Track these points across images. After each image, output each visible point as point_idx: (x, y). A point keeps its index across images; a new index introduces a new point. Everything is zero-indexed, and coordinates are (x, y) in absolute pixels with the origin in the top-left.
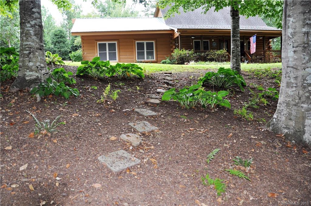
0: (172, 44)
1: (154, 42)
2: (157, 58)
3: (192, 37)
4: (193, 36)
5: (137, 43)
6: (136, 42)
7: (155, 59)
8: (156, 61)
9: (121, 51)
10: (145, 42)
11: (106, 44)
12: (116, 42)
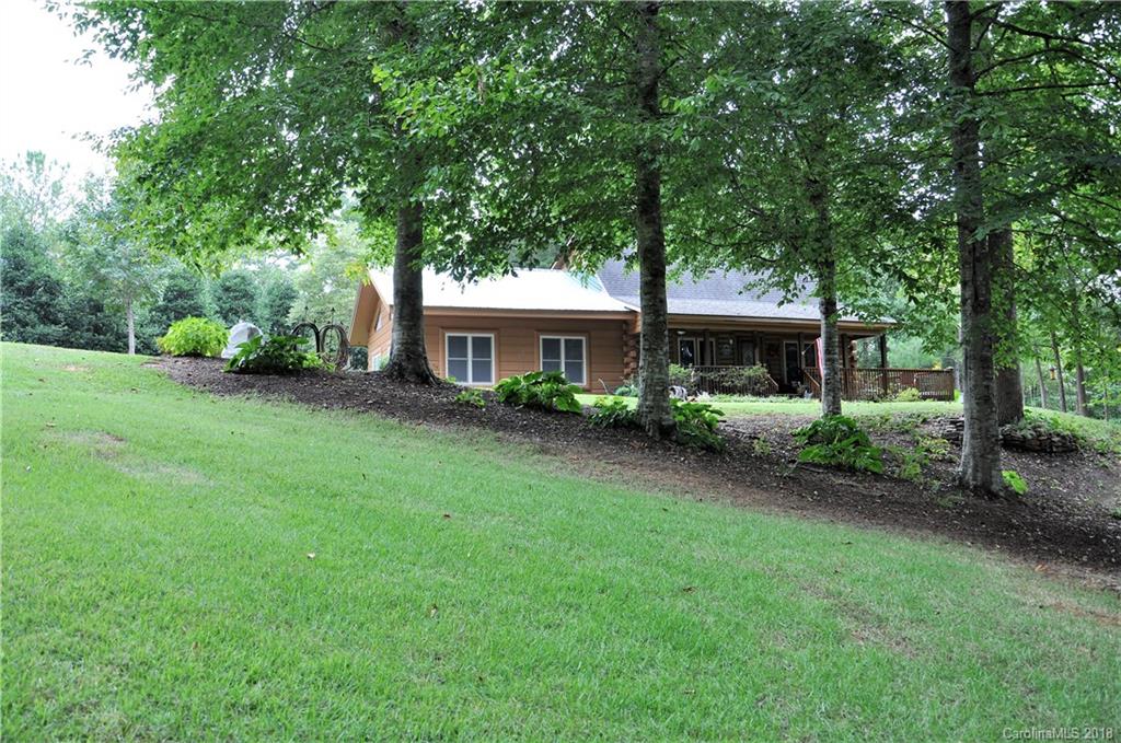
0: (626, 345)
1: (584, 338)
2: (590, 380)
3: (680, 333)
4: (681, 330)
5: (544, 340)
6: (541, 337)
7: (585, 383)
8: (587, 387)
9: (502, 359)
10: (562, 338)
11: (466, 338)
12: (492, 336)
